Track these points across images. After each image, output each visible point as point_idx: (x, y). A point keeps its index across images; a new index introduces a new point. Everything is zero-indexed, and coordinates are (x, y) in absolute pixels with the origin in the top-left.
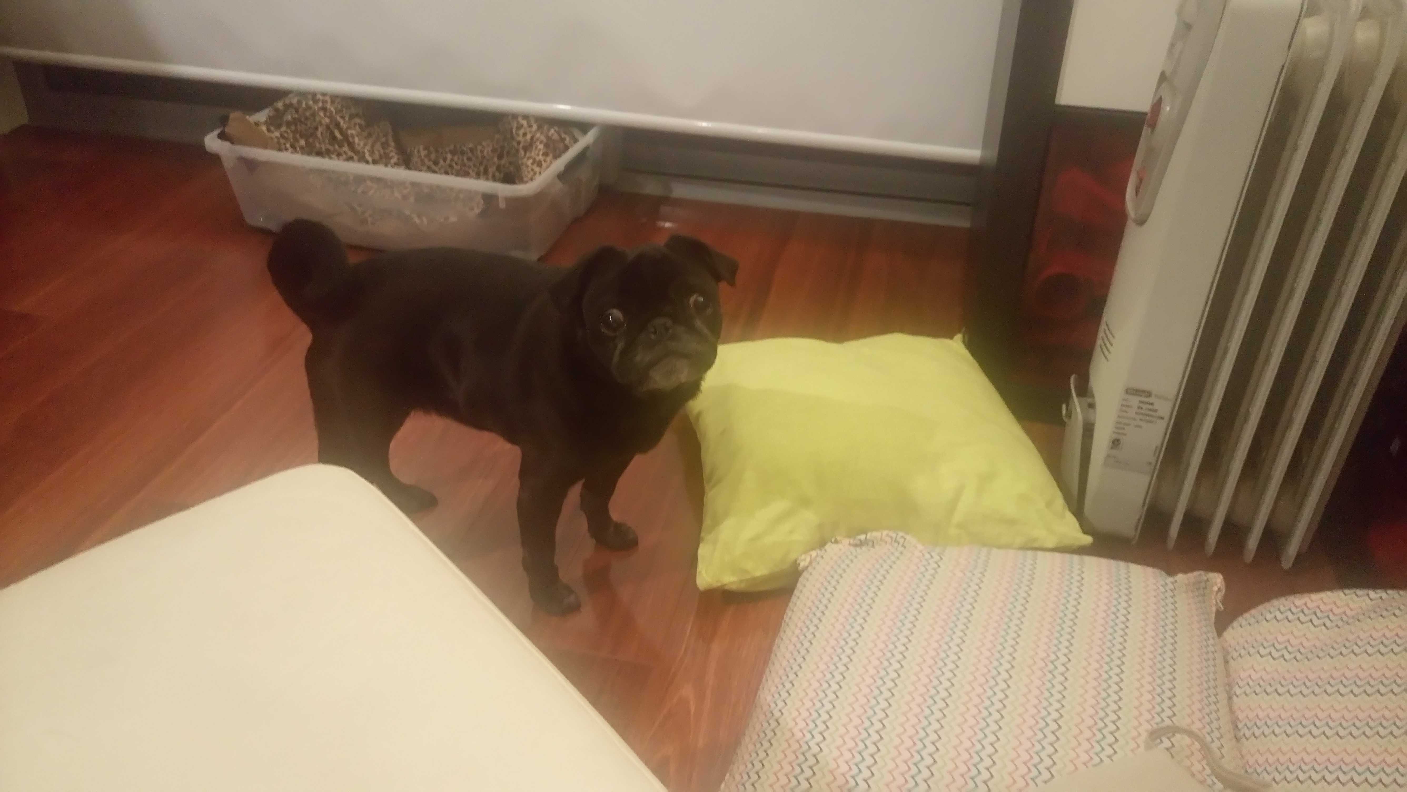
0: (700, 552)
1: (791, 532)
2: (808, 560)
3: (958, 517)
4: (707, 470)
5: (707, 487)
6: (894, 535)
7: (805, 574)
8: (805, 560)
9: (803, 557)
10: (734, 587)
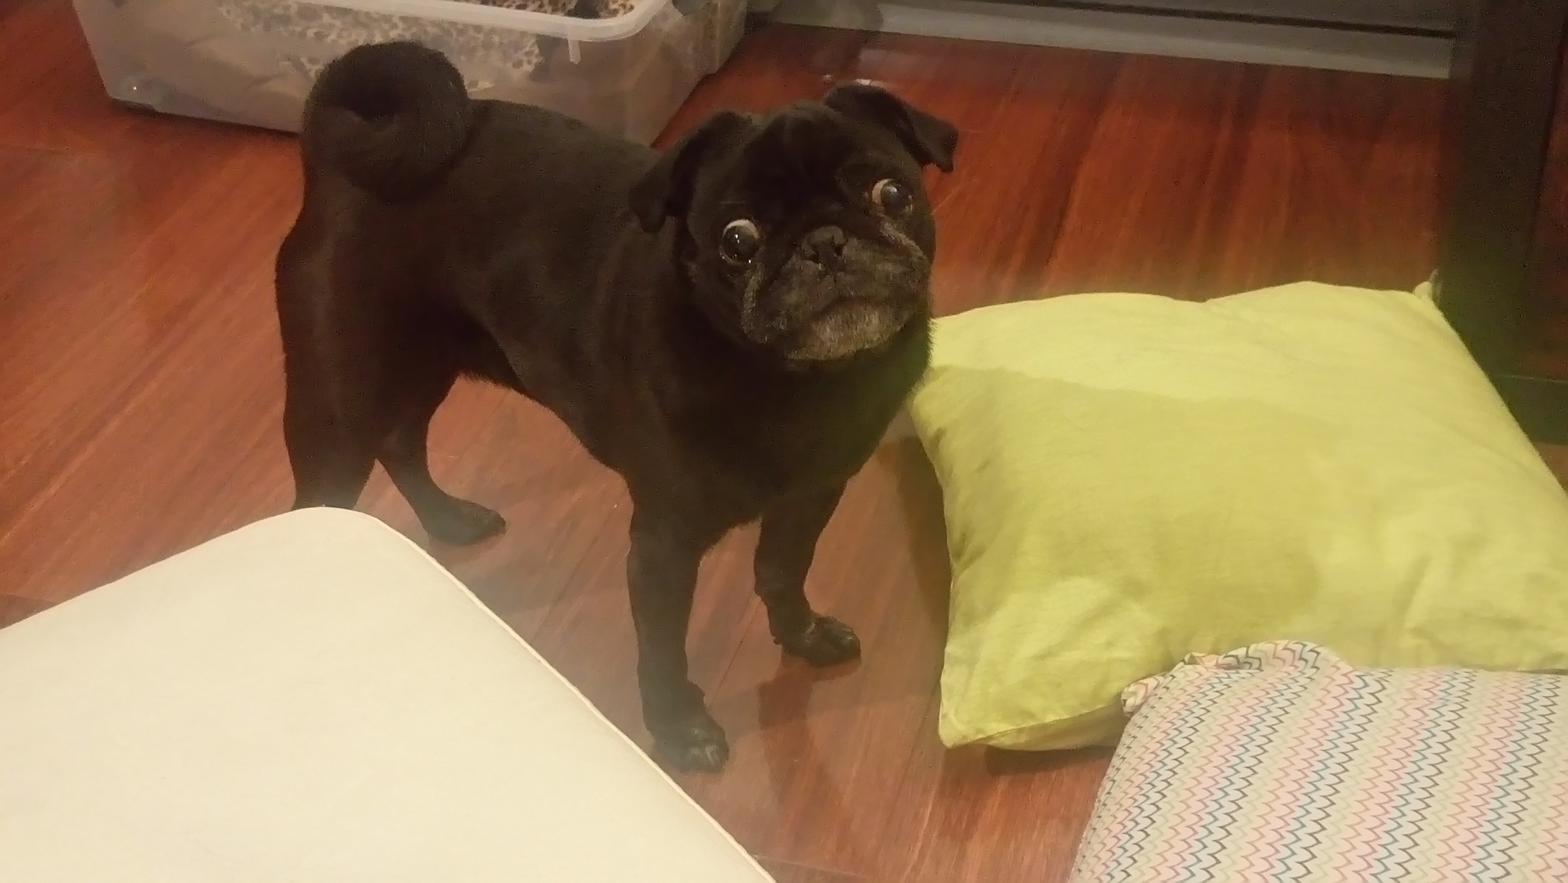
0: (944, 679)
1: (1109, 644)
2: (1141, 693)
3: (1415, 616)
4: (954, 535)
5: (955, 565)
6: (1298, 648)
7: (1136, 718)
8: (1134, 694)
9: (1132, 688)
10: (1006, 742)
